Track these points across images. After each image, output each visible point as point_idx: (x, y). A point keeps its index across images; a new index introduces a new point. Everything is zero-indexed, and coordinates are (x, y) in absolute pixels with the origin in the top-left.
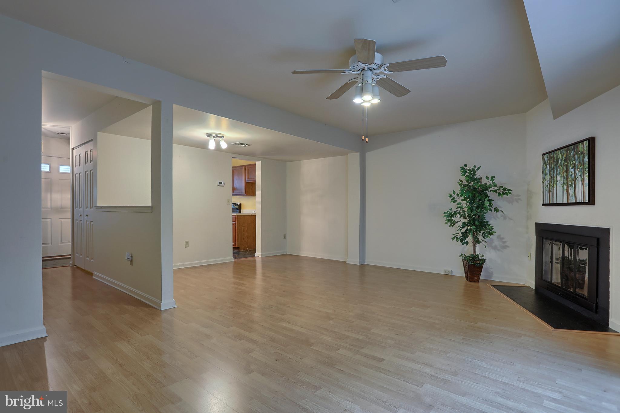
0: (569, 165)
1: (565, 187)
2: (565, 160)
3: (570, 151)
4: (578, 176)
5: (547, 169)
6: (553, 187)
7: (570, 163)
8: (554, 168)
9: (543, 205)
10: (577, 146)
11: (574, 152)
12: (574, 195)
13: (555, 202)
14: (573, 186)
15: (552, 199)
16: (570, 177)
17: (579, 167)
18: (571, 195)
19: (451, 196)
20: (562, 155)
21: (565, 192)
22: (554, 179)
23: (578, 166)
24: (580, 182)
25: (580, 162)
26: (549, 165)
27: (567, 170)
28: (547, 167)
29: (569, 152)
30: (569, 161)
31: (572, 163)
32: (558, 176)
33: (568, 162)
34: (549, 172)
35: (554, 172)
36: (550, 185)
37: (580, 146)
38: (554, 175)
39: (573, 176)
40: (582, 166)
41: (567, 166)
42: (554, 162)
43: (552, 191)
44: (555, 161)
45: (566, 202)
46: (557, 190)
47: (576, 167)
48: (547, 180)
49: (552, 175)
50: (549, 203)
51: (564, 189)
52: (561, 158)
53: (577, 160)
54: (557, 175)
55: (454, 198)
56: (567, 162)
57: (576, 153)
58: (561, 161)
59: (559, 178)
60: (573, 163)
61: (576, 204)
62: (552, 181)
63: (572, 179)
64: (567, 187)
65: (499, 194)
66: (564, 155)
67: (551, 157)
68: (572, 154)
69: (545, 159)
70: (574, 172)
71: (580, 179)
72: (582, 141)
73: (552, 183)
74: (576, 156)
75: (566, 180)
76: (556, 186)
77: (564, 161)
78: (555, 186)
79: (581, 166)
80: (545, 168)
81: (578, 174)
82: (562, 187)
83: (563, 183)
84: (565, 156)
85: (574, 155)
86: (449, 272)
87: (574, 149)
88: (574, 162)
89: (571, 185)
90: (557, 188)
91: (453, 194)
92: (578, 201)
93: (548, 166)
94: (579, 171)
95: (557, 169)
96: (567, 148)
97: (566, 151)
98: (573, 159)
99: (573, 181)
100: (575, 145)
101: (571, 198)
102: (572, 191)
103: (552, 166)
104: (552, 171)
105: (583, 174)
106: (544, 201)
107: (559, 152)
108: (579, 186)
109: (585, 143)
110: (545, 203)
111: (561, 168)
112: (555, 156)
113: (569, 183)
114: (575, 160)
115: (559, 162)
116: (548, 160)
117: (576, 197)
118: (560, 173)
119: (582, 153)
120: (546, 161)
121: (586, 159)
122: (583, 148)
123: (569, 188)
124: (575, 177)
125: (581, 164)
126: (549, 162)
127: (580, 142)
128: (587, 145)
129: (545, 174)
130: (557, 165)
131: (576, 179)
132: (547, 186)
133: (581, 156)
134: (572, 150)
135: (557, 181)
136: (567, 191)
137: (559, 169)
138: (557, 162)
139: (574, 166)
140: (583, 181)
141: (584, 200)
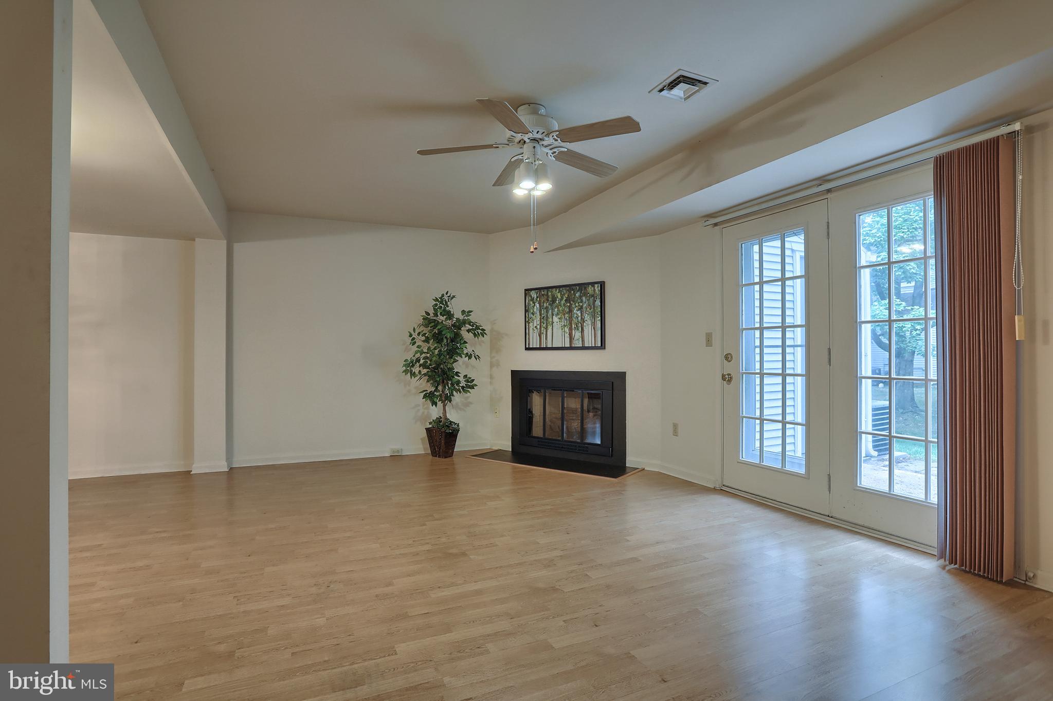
0: (573, 306)
1: (567, 330)
2: (566, 300)
3: (574, 292)
4: (587, 319)
5: (535, 307)
6: (546, 328)
7: (575, 304)
8: (547, 308)
9: (526, 349)
10: (585, 288)
11: (581, 293)
12: (581, 339)
13: (549, 346)
14: (580, 329)
15: (545, 343)
16: (574, 319)
18: (576, 338)
19: (411, 335)
20: (561, 294)
21: (567, 335)
22: (547, 320)
23: (587, 309)
24: (589, 326)
25: (589, 305)
26: (540, 304)
27: (571, 311)
28: (535, 305)
29: (572, 292)
30: (574, 302)
31: (577, 304)
32: (554, 317)
33: (572, 302)
34: (540, 312)
35: (547, 312)
37: (590, 288)
38: (547, 315)
39: (580, 318)
40: (592, 309)
41: (570, 307)
42: (548, 300)
43: (545, 333)
44: (550, 299)
45: (568, 345)
46: (552, 332)
47: (584, 310)
48: (535, 321)
49: (545, 315)
50: (539, 347)
51: (564, 332)
52: (559, 297)
53: (585, 302)
54: (553, 315)
55: (414, 339)
56: (570, 303)
57: (585, 294)
58: (561, 301)
59: (556, 319)
60: (579, 305)
61: (583, 348)
62: (545, 322)
63: (578, 322)
64: (571, 329)
65: (475, 335)
66: (564, 294)
67: (543, 295)
68: (577, 294)
69: (533, 296)
70: (581, 315)
71: (590, 323)
72: (593, 284)
73: (544, 324)
74: (584, 298)
75: (568, 322)
76: (551, 327)
77: (564, 302)
78: (550, 328)
79: (590, 309)
80: (531, 306)
81: (587, 317)
82: (562, 329)
83: (564, 325)
84: (566, 296)
85: (580, 297)
86: (398, 451)
87: (580, 290)
88: (581, 304)
89: (577, 329)
90: (552, 330)
91: (413, 333)
92: (586, 345)
93: (538, 305)
94: (588, 314)
95: (552, 309)
96: (570, 287)
97: (568, 290)
98: (579, 301)
99: (580, 324)
100: (582, 286)
101: (577, 342)
102: (577, 335)
103: (545, 305)
104: (545, 310)
105: (594, 317)
106: (529, 344)
107: (556, 291)
108: (588, 329)
109: (596, 285)
110: (531, 346)
111: (561, 309)
112: (550, 294)
113: (573, 326)
114: (582, 301)
115: (557, 302)
116: (537, 297)
117: (583, 341)
118: (558, 314)
119: (593, 296)
120: (534, 298)
121: (598, 303)
122: (594, 290)
123: (573, 330)
124: (583, 320)
125: (591, 306)
126: (538, 299)
127: (589, 284)
128: (599, 288)
129: (532, 313)
130: (553, 305)
131: (584, 322)
132: (536, 327)
133: (591, 299)
134: (578, 291)
135: (553, 323)
136: (570, 335)
137: (556, 309)
138: (554, 301)
139: (581, 309)
140: (595, 324)
141: (595, 344)
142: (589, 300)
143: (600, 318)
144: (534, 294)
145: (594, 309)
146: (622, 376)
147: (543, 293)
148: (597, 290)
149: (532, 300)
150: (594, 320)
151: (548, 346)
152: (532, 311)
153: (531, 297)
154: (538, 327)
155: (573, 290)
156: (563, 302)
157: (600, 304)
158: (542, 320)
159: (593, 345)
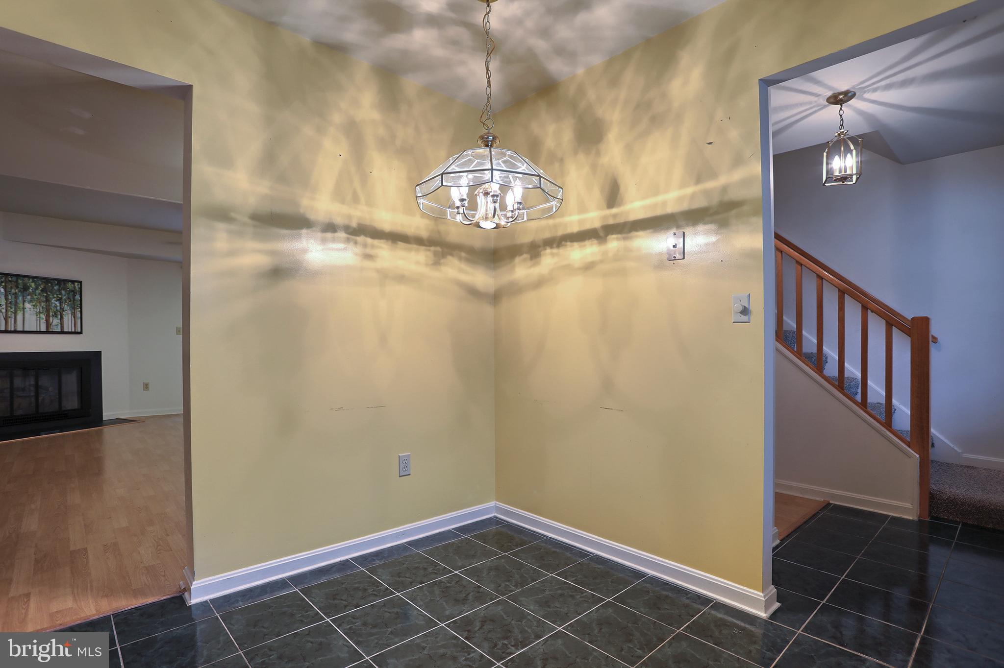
0: (51, 296)
1: (43, 316)
2: (42, 290)
3: (52, 285)
4: (67, 309)
6: (15, 313)
7: (53, 295)
8: (17, 294)
10: (65, 284)
11: (60, 287)
12: (60, 325)
13: (21, 329)
14: (59, 317)
16: (53, 308)
17: (68, 301)
18: (54, 324)
20: (36, 284)
21: (43, 321)
22: (16, 305)
23: (66, 301)
24: (70, 315)
25: (68, 298)
26: (5, 288)
27: (47, 301)
30: (51, 293)
31: (55, 296)
32: (26, 304)
33: (49, 293)
34: (5, 296)
35: (16, 298)
36: (9, 310)
37: (70, 285)
39: (59, 308)
40: (72, 302)
41: (47, 297)
42: (17, 287)
43: (13, 317)
44: (21, 287)
45: (44, 329)
47: (63, 301)
49: (13, 300)
50: (4, 330)
51: (40, 318)
52: (33, 286)
53: (65, 295)
54: (24, 301)
56: (47, 293)
57: (65, 289)
58: (35, 290)
59: (28, 306)
60: (57, 297)
61: (62, 332)
62: (13, 307)
63: (57, 310)
64: (48, 316)
66: (40, 285)
67: (11, 281)
68: (56, 288)
70: (60, 305)
71: (70, 312)
72: (73, 282)
73: (12, 309)
74: (63, 292)
75: (46, 310)
76: (22, 312)
79: (70, 302)
81: (66, 307)
82: (37, 315)
83: (40, 312)
84: (42, 287)
85: (59, 290)
87: (59, 284)
88: (60, 296)
89: (55, 316)
90: (24, 315)
92: (66, 330)
93: (3, 290)
94: (67, 305)
95: (23, 296)
96: (47, 280)
97: (44, 282)
98: (58, 293)
99: (59, 312)
100: (62, 282)
101: (55, 327)
102: (55, 321)
103: (13, 290)
104: (13, 296)
105: (73, 308)
107: (29, 280)
108: (68, 318)
109: (76, 284)
111: (35, 297)
112: (20, 281)
113: (51, 314)
114: (61, 294)
115: (30, 290)
117: (62, 327)
118: (30, 302)
119: (72, 291)
121: (78, 297)
122: (75, 287)
123: (51, 318)
124: (63, 310)
125: (71, 300)
127: (68, 281)
128: (79, 286)
130: (25, 292)
133: (71, 293)
134: (56, 285)
135: (24, 309)
136: (47, 321)
137: (29, 297)
138: (26, 288)
139: (60, 300)
140: (75, 314)
141: (75, 330)
142: (69, 293)
143: (80, 310)
145: (74, 301)
146: (98, 354)
147: (10, 279)
148: (77, 287)
150: (74, 311)
151: (18, 330)
154: (4, 311)
155: (50, 283)
156: (38, 291)
157: (79, 299)
158: (9, 305)
159: (73, 331)
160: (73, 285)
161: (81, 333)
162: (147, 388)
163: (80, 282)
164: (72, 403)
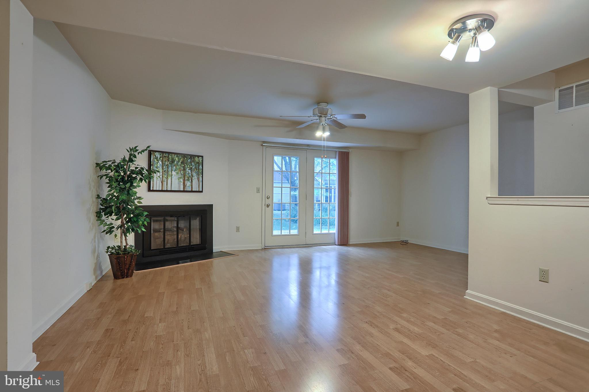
0: (186, 167)
1: (182, 180)
2: (181, 163)
3: (187, 159)
5: (159, 164)
6: (167, 178)
7: (187, 166)
8: (167, 165)
9: (151, 191)
10: (194, 158)
11: (191, 160)
12: (191, 186)
14: (190, 181)
15: (166, 187)
16: (187, 175)
17: (195, 170)
18: (187, 186)
20: (178, 158)
21: (182, 183)
22: (167, 173)
23: (194, 170)
26: (162, 161)
27: (184, 170)
28: (158, 162)
29: (186, 158)
30: (186, 164)
32: (173, 172)
34: (162, 167)
35: (168, 168)
36: (162, 176)
37: (196, 158)
38: (168, 170)
39: (190, 174)
41: (184, 167)
42: (168, 160)
43: (166, 181)
44: (170, 160)
45: (182, 189)
49: (166, 170)
50: (161, 190)
51: (180, 181)
52: (177, 160)
53: (194, 166)
54: (172, 170)
56: (184, 165)
57: (194, 161)
58: (178, 163)
59: (174, 173)
61: (192, 191)
62: (166, 174)
63: (189, 176)
64: (184, 180)
66: (180, 159)
67: (165, 157)
68: (189, 161)
70: (191, 173)
71: (196, 178)
72: (198, 156)
73: (165, 175)
74: (193, 163)
75: (183, 176)
76: (171, 178)
78: (169, 178)
79: (196, 170)
80: (155, 162)
81: (194, 174)
82: (179, 180)
83: (180, 177)
84: (182, 160)
85: (191, 162)
87: (191, 158)
88: (191, 167)
89: (188, 180)
90: (171, 180)
92: (194, 190)
93: (161, 163)
94: (195, 173)
95: (172, 167)
96: (184, 156)
97: (183, 157)
98: (190, 164)
99: (190, 178)
100: (192, 157)
101: (188, 188)
102: (188, 184)
103: (166, 163)
104: (166, 167)
105: (198, 175)
106: (153, 187)
107: (175, 156)
108: (195, 181)
109: (200, 158)
110: (155, 189)
111: (178, 167)
112: (170, 157)
113: (186, 179)
114: (192, 165)
115: (175, 163)
116: (161, 157)
117: (192, 187)
118: (175, 170)
119: (198, 163)
120: (158, 157)
121: (201, 167)
122: (199, 160)
123: (186, 181)
124: (192, 175)
125: (197, 169)
126: (161, 159)
127: (196, 156)
128: (202, 159)
129: (156, 167)
130: (173, 164)
131: (193, 177)
132: (159, 176)
134: (189, 159)
135: (172, 175)
136: (184, 183)
137: (174, 167)
138: (173, 161)
139: (191, 169)
140: (199, 179)
141: (199, 190)
142: (196, 165)
143: (201, 176)
144: (158, 155)
145: (198, 170)
146: (211, 206)
147: (165, 155)
148: (200, 160)
149: (157, 158)
150: (199, 176)
151: (168, 190)
152: (156, 166)
153: (155, 156)
154: (161, 177)
155: (186, 157)
156: (180, 163)
158: (164, 173)
159: (198, 190)
160: (198, 159)
161: (202, 192)
162: (238, 230)
163: (202, 157)
164: (196, 239)
